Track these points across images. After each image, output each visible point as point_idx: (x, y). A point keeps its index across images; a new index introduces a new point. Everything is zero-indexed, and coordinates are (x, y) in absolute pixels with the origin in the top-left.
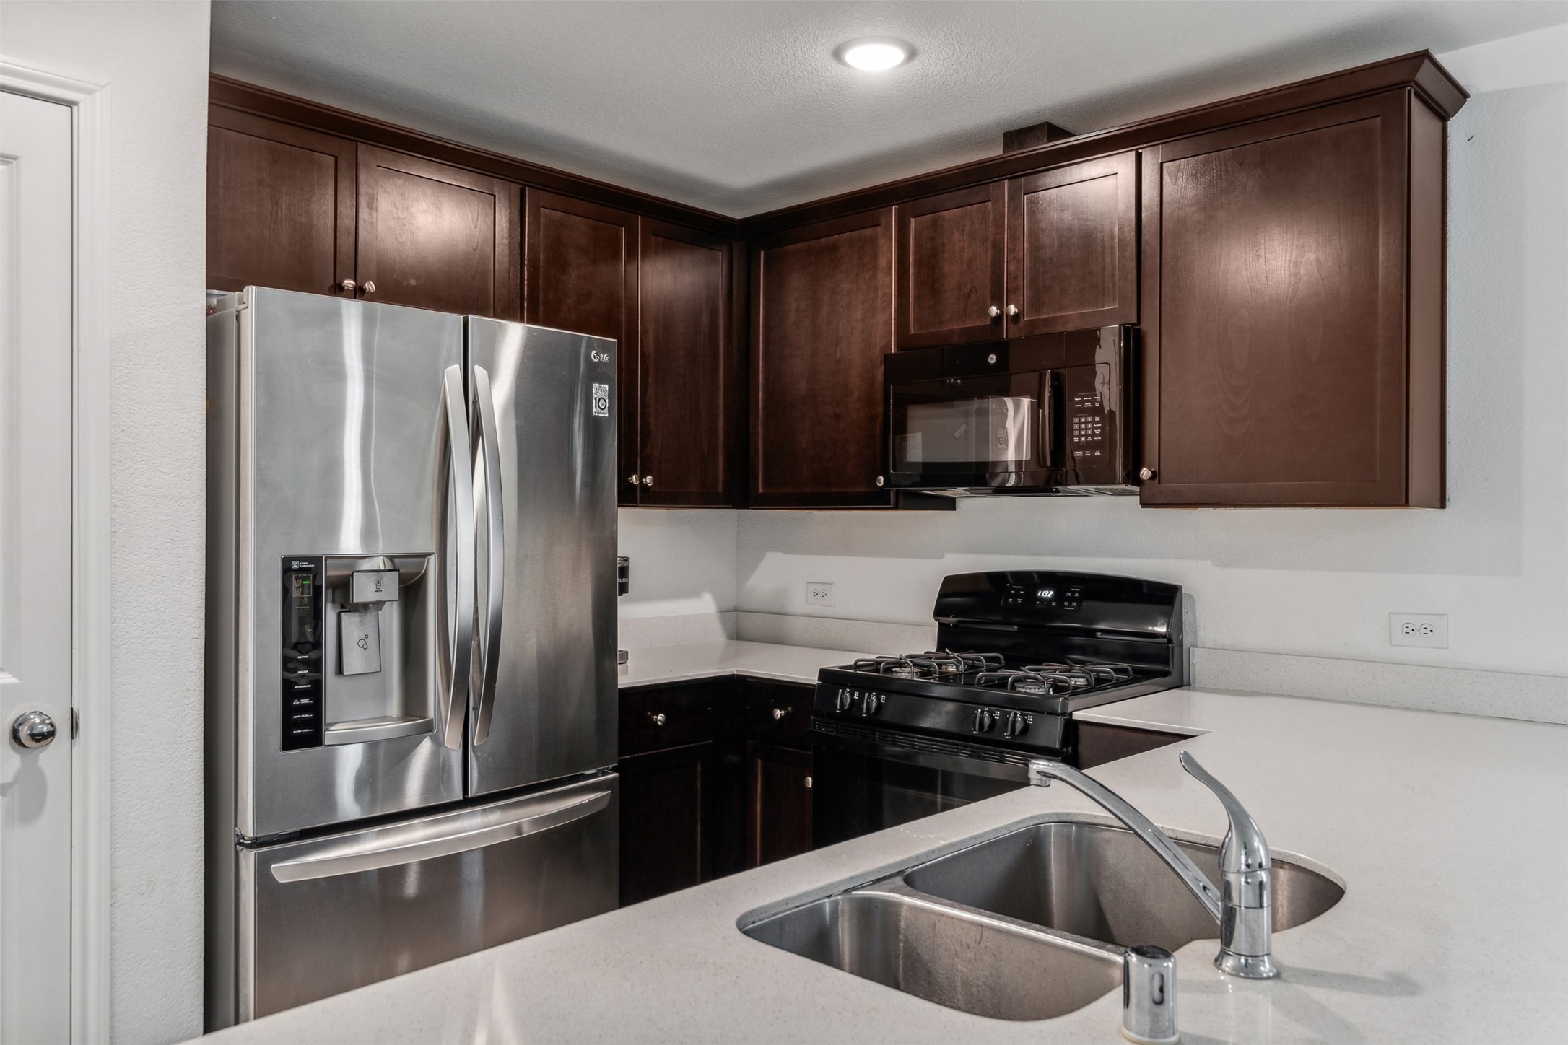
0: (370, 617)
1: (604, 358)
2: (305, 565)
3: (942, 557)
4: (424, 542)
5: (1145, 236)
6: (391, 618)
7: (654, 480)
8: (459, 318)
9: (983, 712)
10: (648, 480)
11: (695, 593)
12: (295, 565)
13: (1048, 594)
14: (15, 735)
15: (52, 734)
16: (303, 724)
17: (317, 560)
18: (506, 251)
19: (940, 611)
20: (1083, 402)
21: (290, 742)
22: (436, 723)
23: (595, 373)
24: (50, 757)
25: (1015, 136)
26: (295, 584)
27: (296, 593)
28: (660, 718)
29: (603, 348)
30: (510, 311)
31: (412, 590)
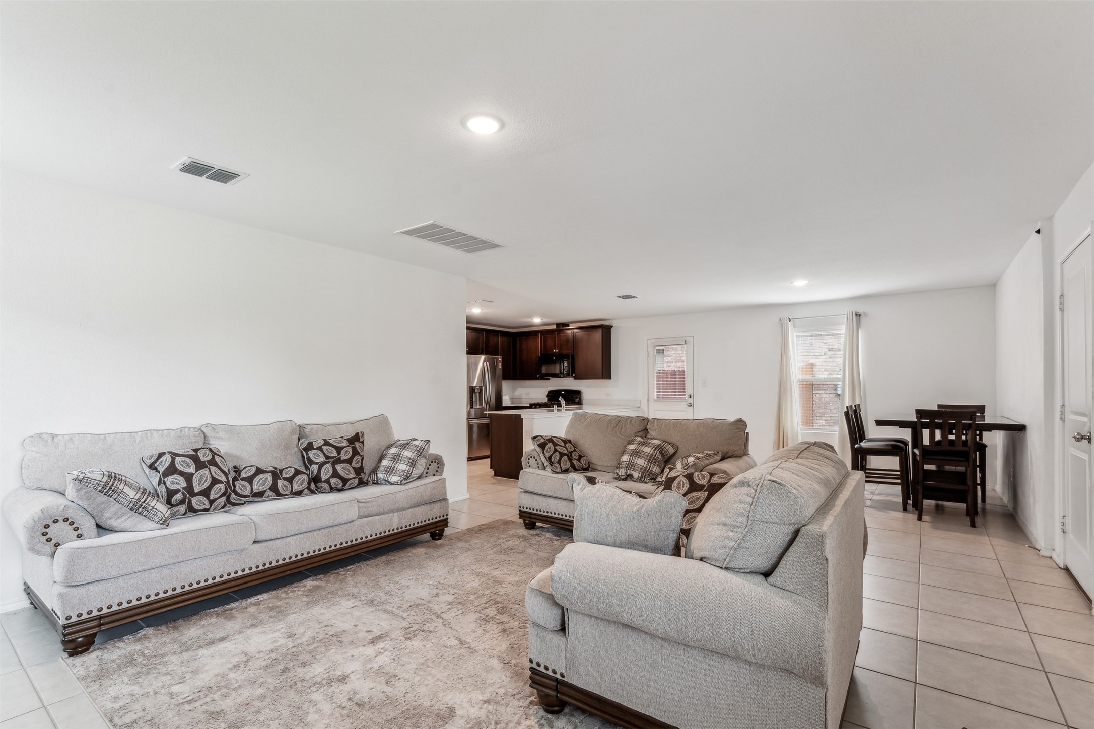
3: (548, 388)
5: (572, 343)
13: (563, 393)
19: (547, 396)
25: (558, 325)
30: (482, 354)
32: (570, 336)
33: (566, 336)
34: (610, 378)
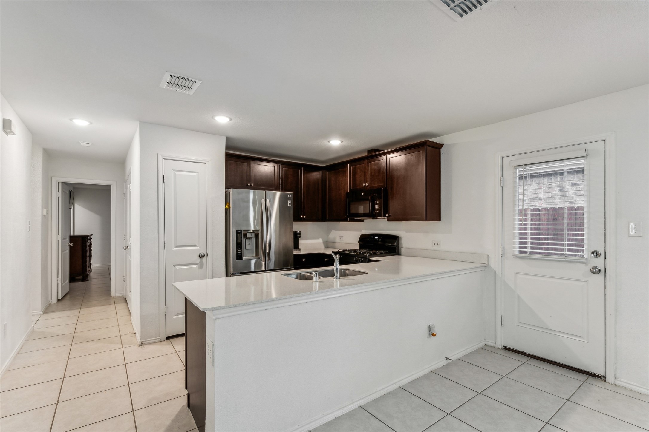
0: (250, 240)
1: (291, 196)
2: (240, 231)
3: (361, 231)
4: (258, 228)
5: (387, 172)
6: (254, 240)
7: (306, 217)
8: (264, 191)
9: (360, 259)
10: (305, 216)
11: (318, 238)
12: (238, 231)
13: (376, 238)
14: (199, 256)
15: (204, 256)
16: (239, 256)
17: (241, 231)
18: (277, 176)
19: (359, 242)
20: (377, 202)
21: (238, 259)
22: (261, 257)
23: (289, 199)
24: (204, 259)
25: (370, 151)
26: (238, 234)
27: (238, 236)
28: (304, 260)
29: (290, 194)
30: (277, 189)
31: (257, 236)
32: (384, 164)
33: (378, 164)
34: (439, 219)
